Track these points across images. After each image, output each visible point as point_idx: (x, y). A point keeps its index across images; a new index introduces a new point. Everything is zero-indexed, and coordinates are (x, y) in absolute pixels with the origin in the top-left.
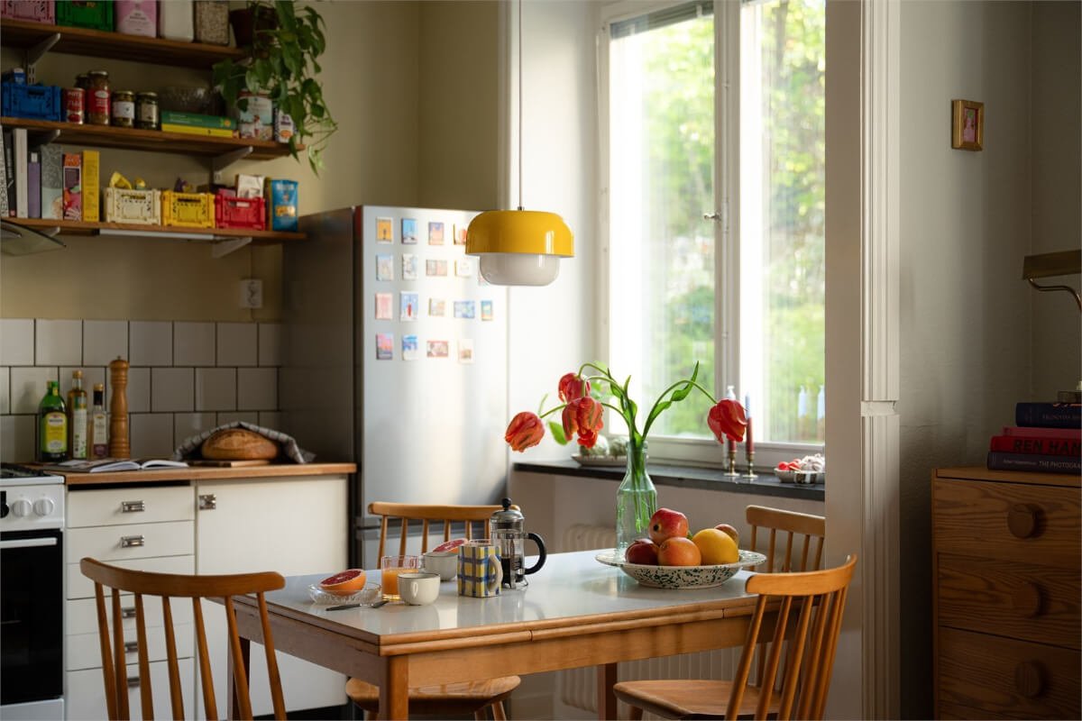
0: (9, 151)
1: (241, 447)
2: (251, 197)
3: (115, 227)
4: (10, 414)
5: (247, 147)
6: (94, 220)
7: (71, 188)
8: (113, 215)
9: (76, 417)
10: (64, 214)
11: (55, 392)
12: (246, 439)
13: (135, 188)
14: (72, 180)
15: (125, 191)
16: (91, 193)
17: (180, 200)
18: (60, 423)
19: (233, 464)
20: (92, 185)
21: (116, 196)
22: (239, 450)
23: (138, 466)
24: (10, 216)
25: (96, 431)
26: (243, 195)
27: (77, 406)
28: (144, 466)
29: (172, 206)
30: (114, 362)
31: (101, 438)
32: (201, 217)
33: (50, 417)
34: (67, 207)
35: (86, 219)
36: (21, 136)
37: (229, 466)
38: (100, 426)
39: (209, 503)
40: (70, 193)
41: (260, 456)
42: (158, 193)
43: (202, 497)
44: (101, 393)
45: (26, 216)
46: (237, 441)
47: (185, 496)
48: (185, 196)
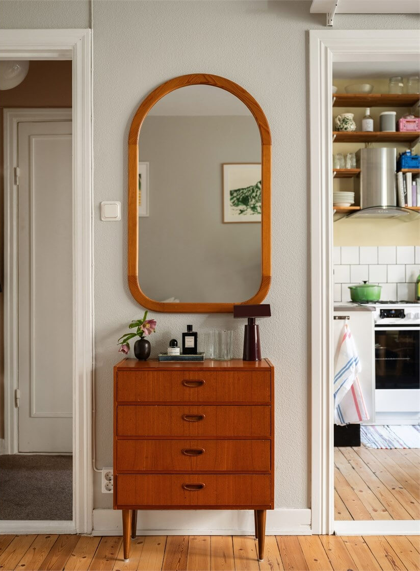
0: (405, 182)
4: (406, 282)
24: (405, 206)
36: (409, 175)
45: (411, 205)
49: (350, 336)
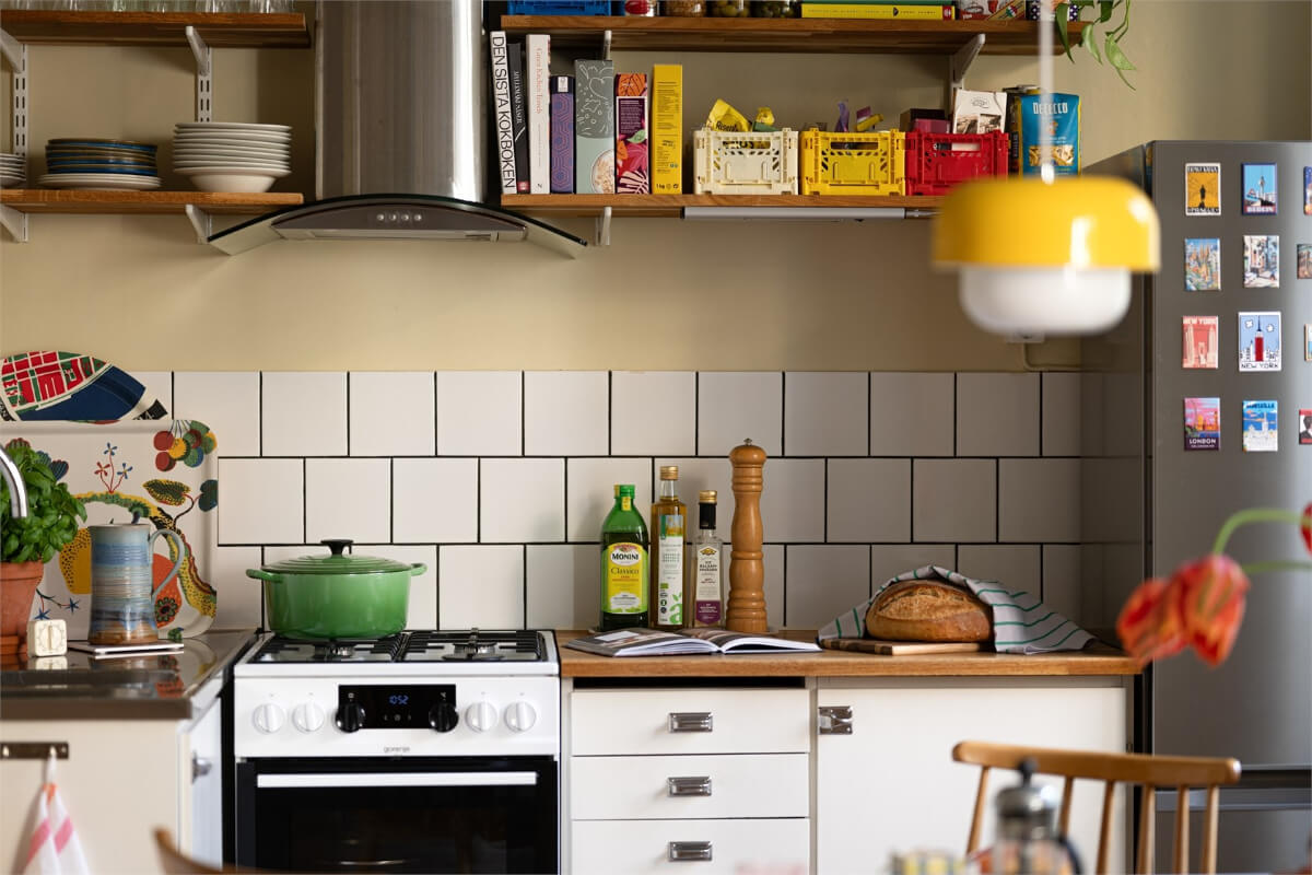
0: (516, 75)
1: (924, 617)
2: (981, 130)
3: (709, 202)
4: (566, 543)
5: (975, 35)
6: (673, 191)
7: (631, 136)
8: (710, 180)
9: (662, 550)
10: (618, 184)
11: (626, 506)
12: (939, 602)
13: (753, 126)
14: (632, 118)
15: (731, 135)
16: (666, 143)
17: (835, 145)
18: (634, 561)
19: (898, 649)
20: (669, 126)
21: (714, 145)
22: (921, 621)
23: (715, 648)
24: (519, 191)
25: (701, 577)
26: (964, 127)
27: (666, 532)
28: (724, 649)
29: (821, 158)
30: (738, 449)
31: (710, 589)
32: (880, 176)
33: (614, 549)
34: (622, 171)
35: (657, 190)
36: (539, 46)
37: (889, 653)
38: (711, 568)
39: (839, 721)
40: (627, 143)
41: (964, 636)
42: (796, 134)
43: (824, 711)
44: (713, 506)
45: (546, 190)
46: (919, 605)
47: (792, 707)
48: (847, 136)
49: (62, 840)
